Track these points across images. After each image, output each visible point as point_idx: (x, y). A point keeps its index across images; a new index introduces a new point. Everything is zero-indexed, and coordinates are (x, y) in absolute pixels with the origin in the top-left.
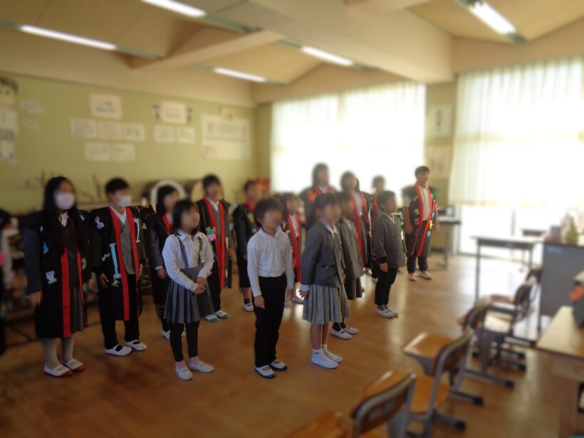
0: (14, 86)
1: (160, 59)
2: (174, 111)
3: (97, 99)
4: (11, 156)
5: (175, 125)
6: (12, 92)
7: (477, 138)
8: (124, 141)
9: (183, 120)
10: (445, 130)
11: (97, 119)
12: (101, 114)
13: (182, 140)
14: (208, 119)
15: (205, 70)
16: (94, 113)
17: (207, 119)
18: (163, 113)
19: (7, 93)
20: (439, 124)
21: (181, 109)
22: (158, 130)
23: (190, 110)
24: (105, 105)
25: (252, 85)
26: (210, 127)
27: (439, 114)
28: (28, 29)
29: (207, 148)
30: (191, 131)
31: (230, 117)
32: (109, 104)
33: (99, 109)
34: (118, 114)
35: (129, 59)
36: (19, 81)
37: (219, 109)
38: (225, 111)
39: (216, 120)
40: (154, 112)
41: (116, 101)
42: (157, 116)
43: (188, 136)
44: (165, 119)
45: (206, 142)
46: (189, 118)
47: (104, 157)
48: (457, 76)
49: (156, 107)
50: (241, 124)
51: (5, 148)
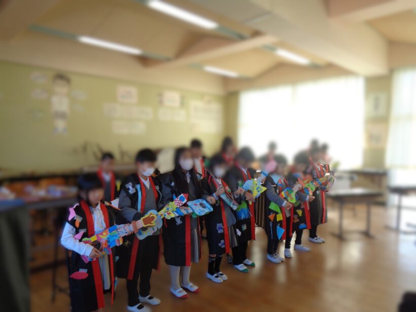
0: (69, 81)
1: (168, 60)
2: (172, 98)
3: (122, 89)
4: (65, 130)
5: (172, 108)
6: (67, 85)
8: (138, 120)
9: (177, 104)
10: (382, 111)
11: (122, 104)
12: (124, 100)
13: (177, 119)
14: (195, 104)
15: (198, 67)
16: (120, 99)
18: (165, 100)
20: (377, 106)
21: (176, 96)
22: (162, 112)
23: (183, 98)
24: (128, 93)
25: (225, 80)
26: (196, 109)
27: (377, 99)
28: (86, 40)
30: (183, 112)
31: (209, 102)
32: (130, 93)
33: (123, 97)
34: (134, 100)
35: (144, 60)
37: (202, 96)
38: (206, 98)
39: (200, 104)
40: (158, 98)
41: (134, 90)
42: (161, 102)
43: (180, 116)
44: (167, 104)
45: (193, 120)
46: (182, 103)
47: (125, 131)
49: (160, 95)
50: (216, 107)
51: (60, 124)
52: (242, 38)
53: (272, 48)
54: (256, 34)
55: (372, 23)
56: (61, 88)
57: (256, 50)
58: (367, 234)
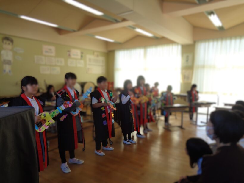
0: (12, 41)
1: (74, 31)
2: (76, 53)
3: (46, 47)
4: (10, 71)
5: (76, 59)
6: (11, 44)
7: (203, 67)
8: (56, 66)
9: (79, 57)
10: (190, 64)
11: (45, 56)
12: (47, 54)
13: (79, 65)
15: (92, 36)
16: (44, 53)
17: (89, 57)
18: (71, 54)
19: (9, 44)
20: (187, 61)
21: (78, 52)
22: (70, 61)
23: (82, 53)
24: (49, 50)
25: (107, 43)
26: (90, 60)
27: (187, 57)
28: (23, 17)
29: (89, 69)
30: (82, 62)
31: (98, 56)
32: (50, 50)
33: (46, 52)
34: (53, 54)
35: (59, 30)
36: (14, 39)
37: (93, 52)
38: (96, 53)
39: (92, 57)
40: (68, 53)
41: (53, 48)
42: (69, 55)
43: (81, 64)
44: (72, 56)
45: (88, 66)
46: (82, 56)
47: (48, 72)
48: (195, 42)
49: (69, 51)
50: (101, 59)
51: (7, 68)
52: (117, 21)
53: (133, 28)
54: (124, 20)
55: (185, 17)
56: (7, 46)
57: (124, 28)
58: (181, 127)
